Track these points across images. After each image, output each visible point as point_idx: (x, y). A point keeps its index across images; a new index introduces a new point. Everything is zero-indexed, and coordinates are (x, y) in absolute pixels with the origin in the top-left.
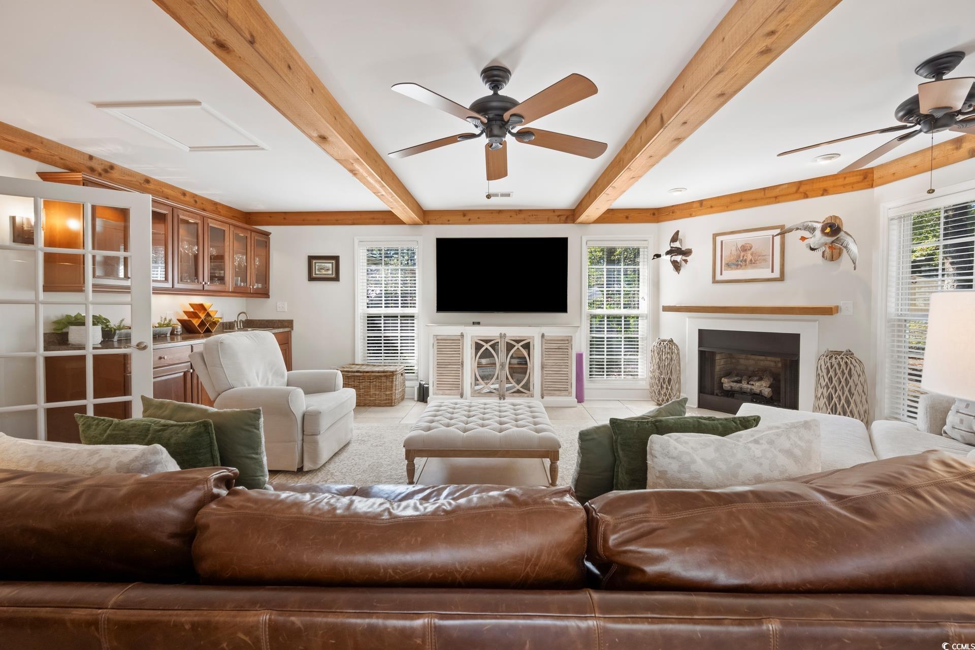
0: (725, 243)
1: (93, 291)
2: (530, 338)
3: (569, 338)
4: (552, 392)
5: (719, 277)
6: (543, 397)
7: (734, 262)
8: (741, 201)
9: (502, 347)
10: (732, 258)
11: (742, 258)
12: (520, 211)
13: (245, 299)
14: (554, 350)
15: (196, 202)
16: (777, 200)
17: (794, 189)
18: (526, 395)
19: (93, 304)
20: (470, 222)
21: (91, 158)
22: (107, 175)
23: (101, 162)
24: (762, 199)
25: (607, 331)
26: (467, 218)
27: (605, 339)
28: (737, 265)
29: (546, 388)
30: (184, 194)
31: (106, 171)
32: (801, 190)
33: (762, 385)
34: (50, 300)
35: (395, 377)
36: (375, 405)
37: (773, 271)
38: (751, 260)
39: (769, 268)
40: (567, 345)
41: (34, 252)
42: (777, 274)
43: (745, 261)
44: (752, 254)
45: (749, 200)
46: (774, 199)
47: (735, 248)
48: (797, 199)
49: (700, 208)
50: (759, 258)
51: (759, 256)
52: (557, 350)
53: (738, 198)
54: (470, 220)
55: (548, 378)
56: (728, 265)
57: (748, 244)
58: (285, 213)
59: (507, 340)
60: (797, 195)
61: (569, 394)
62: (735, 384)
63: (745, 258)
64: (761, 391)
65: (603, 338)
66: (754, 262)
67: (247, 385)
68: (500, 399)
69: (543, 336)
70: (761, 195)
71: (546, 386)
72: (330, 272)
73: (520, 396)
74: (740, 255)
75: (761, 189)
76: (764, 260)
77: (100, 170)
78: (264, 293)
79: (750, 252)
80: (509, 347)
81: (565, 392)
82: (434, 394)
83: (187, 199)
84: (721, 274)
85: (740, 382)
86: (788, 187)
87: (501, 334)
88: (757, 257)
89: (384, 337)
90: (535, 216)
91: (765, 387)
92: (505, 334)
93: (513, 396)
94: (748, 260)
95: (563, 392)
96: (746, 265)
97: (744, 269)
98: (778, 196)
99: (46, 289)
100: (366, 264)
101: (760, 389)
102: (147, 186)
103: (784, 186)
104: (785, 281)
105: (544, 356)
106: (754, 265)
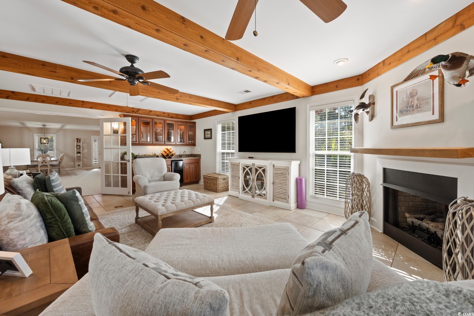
0: (399, 92)
1: (132, 145)
2: (265, 167)
3: (287, 168)
4: (278, 199)
5: (395, 123)
6: (273, 201)
7: (405, 108)
8: (409, 51)
9: (254, 171)
10: (404, 105)
11: (410, 104)
12: (274, 96)
13: (191, 147)
14: (279, 175)
15: (169, 115)
16: (436, 41)
17: (451, 25)
18: (263, 198)
19: (120, 149)
20: (253, 107)
21: (133, 108)
22: (138, 112)
23: (136, 109)
24: (424, 44)
25: (327, 166)
26: (251, 105)
27: (326, 171)
28: (407, 111)
29: (275, 196)
30: (164, 113)
31: (137, 111)
32: (458, 23)
33: (438, 227)
34: (122, 148)
35: (218, 180)
36: (213, 191)
37: (433, 114)
38: (417, 105)
39: (431, 111)
40: (286, 172)
41: (118, 136)
42: (436, 116)
43: (413, 106)
44: (417, 100)
45: (414, 49)
46: (434, 41)
47: (406, 96)
48: (454, 34)
49: (383, 67)
50: (423, 102)
51: (423, 100)
52: (281, 175)
53: (406, 50)
54: (252, 105)
55: (276, 190)
56: (402, 112)
57: (415, 90)
58: (199, 114)
59: (255, 167)
60: (454, 30)
61: (287, 202)
62: (416, 220)
63: (412, 103)
64: (435, 232)
65: (324, 170)
66: (419, 106)
67: (141, 174)
68: (252, 197)
69: (274, 166)
70: (423, 40)
71: (275, 195)
72: (209, 135)
73: (261, 198)
74: (409, 101)
75: (423, 35)
76: (427, 103)
77: (136, 111)
78: (194, 145)
79: (416, 98)
80: (257, 170)
81: (284, 200)
82: (231, 190)
83: (165, 115)
84: (397, 121)
85: (422, 219)
86: (445, 25)
87: (253, 163)
88: (421, 101)
89: (226, 162)
90: (280, 98)
91: (440, 229)
92: (254, 164)
93: (258, 197)
94: (415, 105)
95: (283, 199)
96: (413, 110)
97: (412, 114)
98: (437, 37)
99: (121, 145)
100: (221, 131)
101: (435, 230)
102: (151, 113)
103: (442, 25)
104: (445, 122)
105: (274, 177)
106: (420, 109)
